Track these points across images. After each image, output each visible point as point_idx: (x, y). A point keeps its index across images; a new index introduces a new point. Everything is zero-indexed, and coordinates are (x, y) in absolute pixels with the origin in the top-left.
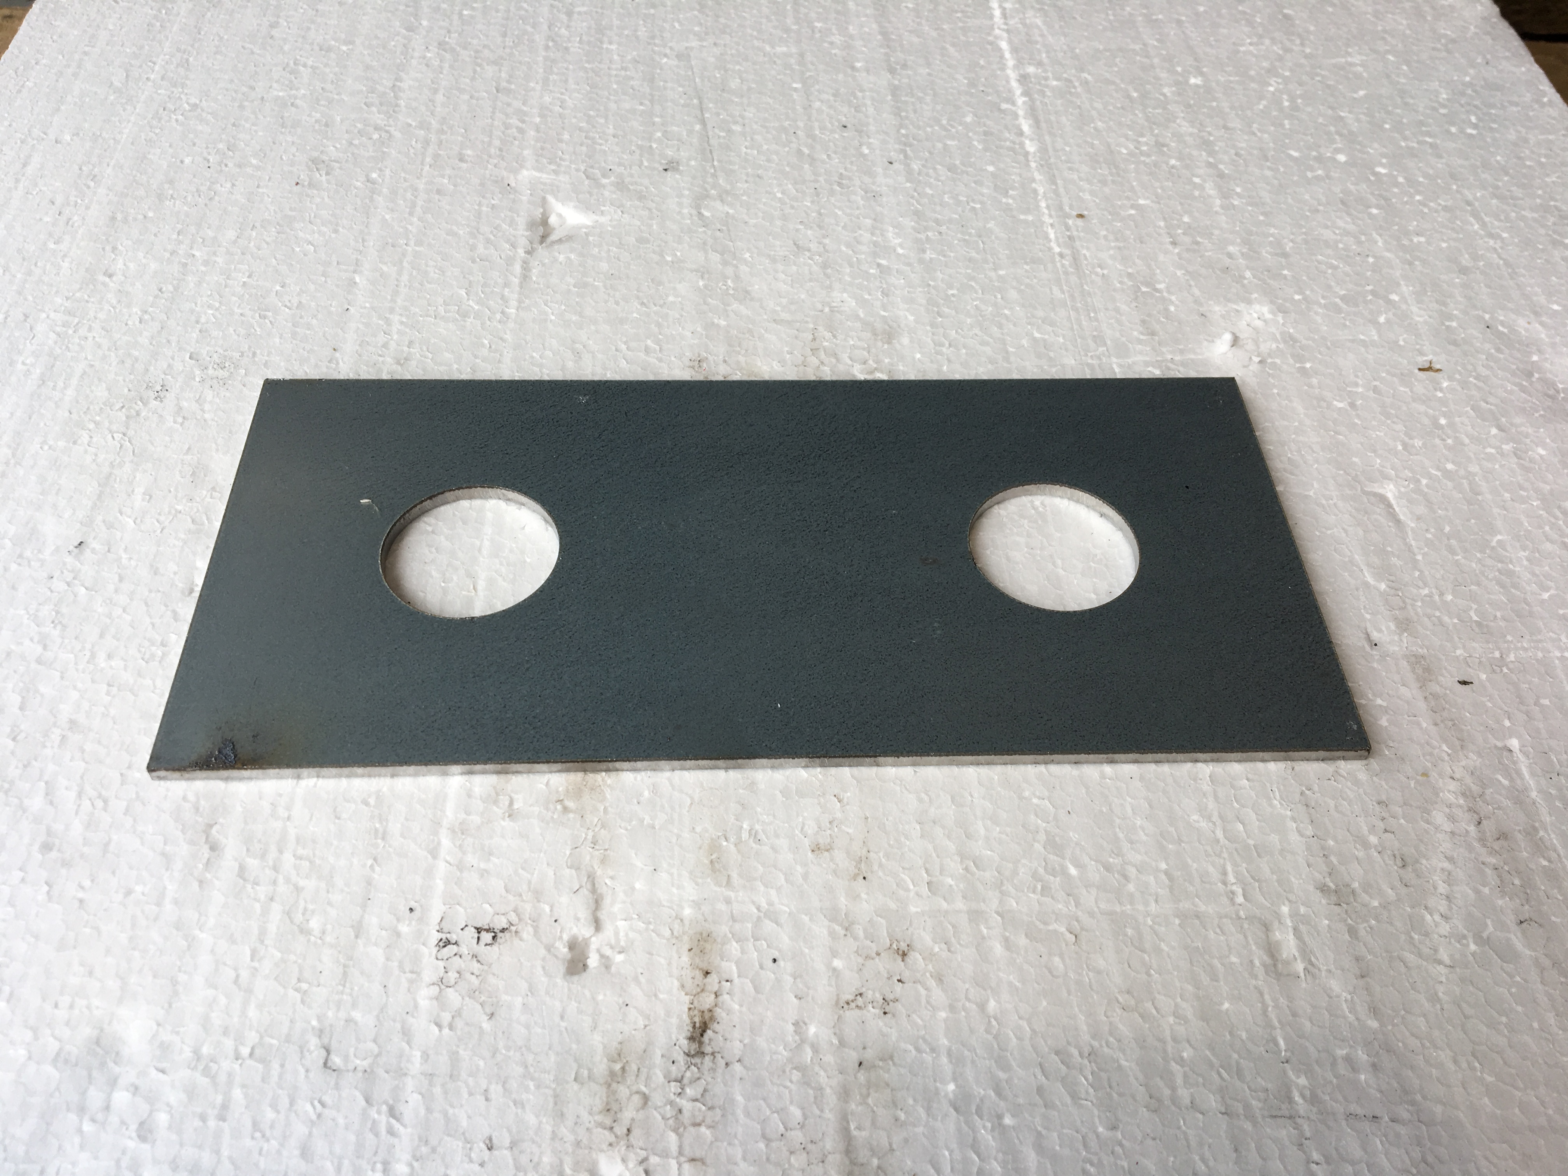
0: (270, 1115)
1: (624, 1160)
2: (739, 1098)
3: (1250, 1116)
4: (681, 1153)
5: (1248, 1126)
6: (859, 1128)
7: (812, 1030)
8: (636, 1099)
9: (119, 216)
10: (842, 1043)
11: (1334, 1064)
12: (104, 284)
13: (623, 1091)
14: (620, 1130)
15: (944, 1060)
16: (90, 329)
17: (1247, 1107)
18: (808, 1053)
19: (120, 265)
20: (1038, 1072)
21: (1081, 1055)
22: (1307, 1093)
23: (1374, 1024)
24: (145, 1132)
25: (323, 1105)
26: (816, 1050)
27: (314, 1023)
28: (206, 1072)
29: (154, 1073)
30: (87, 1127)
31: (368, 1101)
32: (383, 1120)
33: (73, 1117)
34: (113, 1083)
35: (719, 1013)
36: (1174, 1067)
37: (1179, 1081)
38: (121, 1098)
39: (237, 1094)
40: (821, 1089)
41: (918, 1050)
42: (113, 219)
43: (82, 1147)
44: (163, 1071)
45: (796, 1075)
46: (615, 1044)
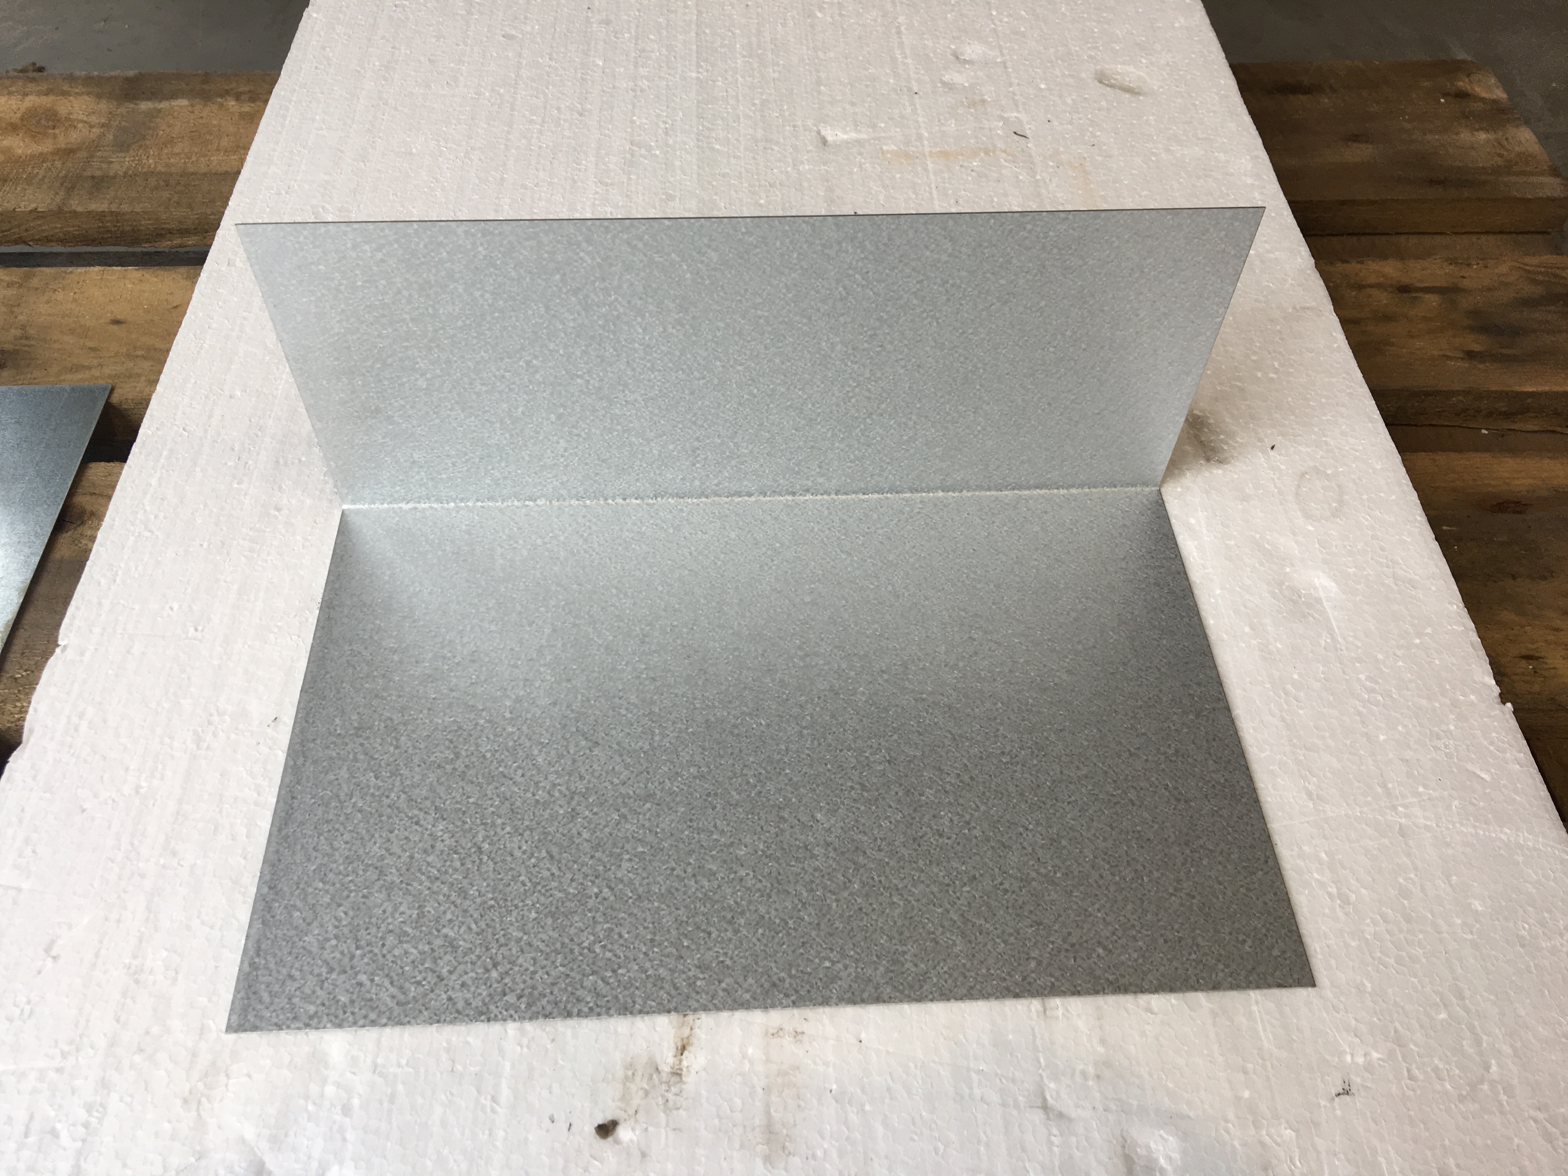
0: (420, 1101)
1: (633, 1130)
2: (703, 1092)
3: (1017, 1106)
4: (667, 1125)
5: (1015, 1112)
6: (776, 1111)
7: (750, 1051)
8: (641, 1093)
9: (281, 461)
10: (768, 1060)
11: (1073, 1075)
12: (276, 517)
13: (633, 1087)
14: (631, 1112)
15: (831, 1070)
16: (269, 554)
17: (1016, 1101)
18: (747, 1066)
19: (285, 502)
20: (889, 1079)
21: (916, 1067)
22: (1054, 1094)
23: (1101, 1049)
24: (347, 1110)
25: (452, 1094)
26: (751, 1062)
27: (445, 1044)
28: (381, 1075)
29: (349, 1075)
30: (311, 1107)
31: (479, 1092)
32: (488, 1103)
33: (302, 1101)
34: (324, 1081)
35: (694, 1040)
36: (974, 1076)
37: (975, 1084)
38: (330, 1090)
39: (400, 1088)
40: (753, 1087)
41: (815, 1063)
42: (277, 462)
43: (309, 1120)
44: (354, 1073)
45: (739, 1078)
46: (629, 1059)
